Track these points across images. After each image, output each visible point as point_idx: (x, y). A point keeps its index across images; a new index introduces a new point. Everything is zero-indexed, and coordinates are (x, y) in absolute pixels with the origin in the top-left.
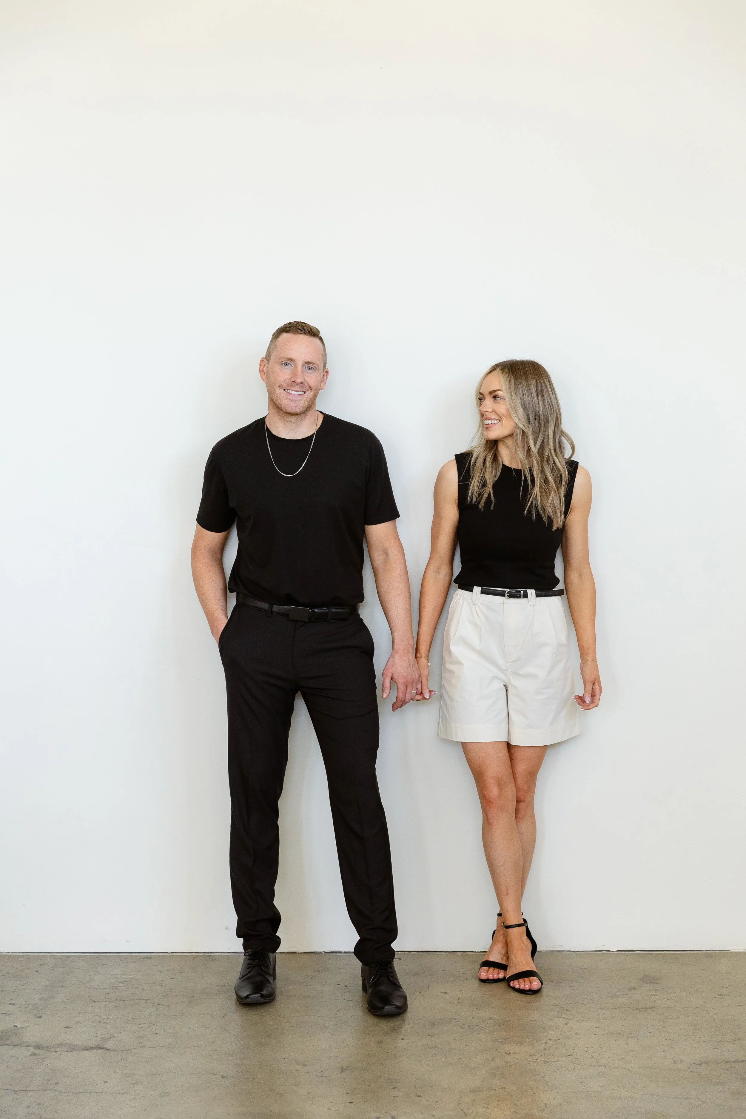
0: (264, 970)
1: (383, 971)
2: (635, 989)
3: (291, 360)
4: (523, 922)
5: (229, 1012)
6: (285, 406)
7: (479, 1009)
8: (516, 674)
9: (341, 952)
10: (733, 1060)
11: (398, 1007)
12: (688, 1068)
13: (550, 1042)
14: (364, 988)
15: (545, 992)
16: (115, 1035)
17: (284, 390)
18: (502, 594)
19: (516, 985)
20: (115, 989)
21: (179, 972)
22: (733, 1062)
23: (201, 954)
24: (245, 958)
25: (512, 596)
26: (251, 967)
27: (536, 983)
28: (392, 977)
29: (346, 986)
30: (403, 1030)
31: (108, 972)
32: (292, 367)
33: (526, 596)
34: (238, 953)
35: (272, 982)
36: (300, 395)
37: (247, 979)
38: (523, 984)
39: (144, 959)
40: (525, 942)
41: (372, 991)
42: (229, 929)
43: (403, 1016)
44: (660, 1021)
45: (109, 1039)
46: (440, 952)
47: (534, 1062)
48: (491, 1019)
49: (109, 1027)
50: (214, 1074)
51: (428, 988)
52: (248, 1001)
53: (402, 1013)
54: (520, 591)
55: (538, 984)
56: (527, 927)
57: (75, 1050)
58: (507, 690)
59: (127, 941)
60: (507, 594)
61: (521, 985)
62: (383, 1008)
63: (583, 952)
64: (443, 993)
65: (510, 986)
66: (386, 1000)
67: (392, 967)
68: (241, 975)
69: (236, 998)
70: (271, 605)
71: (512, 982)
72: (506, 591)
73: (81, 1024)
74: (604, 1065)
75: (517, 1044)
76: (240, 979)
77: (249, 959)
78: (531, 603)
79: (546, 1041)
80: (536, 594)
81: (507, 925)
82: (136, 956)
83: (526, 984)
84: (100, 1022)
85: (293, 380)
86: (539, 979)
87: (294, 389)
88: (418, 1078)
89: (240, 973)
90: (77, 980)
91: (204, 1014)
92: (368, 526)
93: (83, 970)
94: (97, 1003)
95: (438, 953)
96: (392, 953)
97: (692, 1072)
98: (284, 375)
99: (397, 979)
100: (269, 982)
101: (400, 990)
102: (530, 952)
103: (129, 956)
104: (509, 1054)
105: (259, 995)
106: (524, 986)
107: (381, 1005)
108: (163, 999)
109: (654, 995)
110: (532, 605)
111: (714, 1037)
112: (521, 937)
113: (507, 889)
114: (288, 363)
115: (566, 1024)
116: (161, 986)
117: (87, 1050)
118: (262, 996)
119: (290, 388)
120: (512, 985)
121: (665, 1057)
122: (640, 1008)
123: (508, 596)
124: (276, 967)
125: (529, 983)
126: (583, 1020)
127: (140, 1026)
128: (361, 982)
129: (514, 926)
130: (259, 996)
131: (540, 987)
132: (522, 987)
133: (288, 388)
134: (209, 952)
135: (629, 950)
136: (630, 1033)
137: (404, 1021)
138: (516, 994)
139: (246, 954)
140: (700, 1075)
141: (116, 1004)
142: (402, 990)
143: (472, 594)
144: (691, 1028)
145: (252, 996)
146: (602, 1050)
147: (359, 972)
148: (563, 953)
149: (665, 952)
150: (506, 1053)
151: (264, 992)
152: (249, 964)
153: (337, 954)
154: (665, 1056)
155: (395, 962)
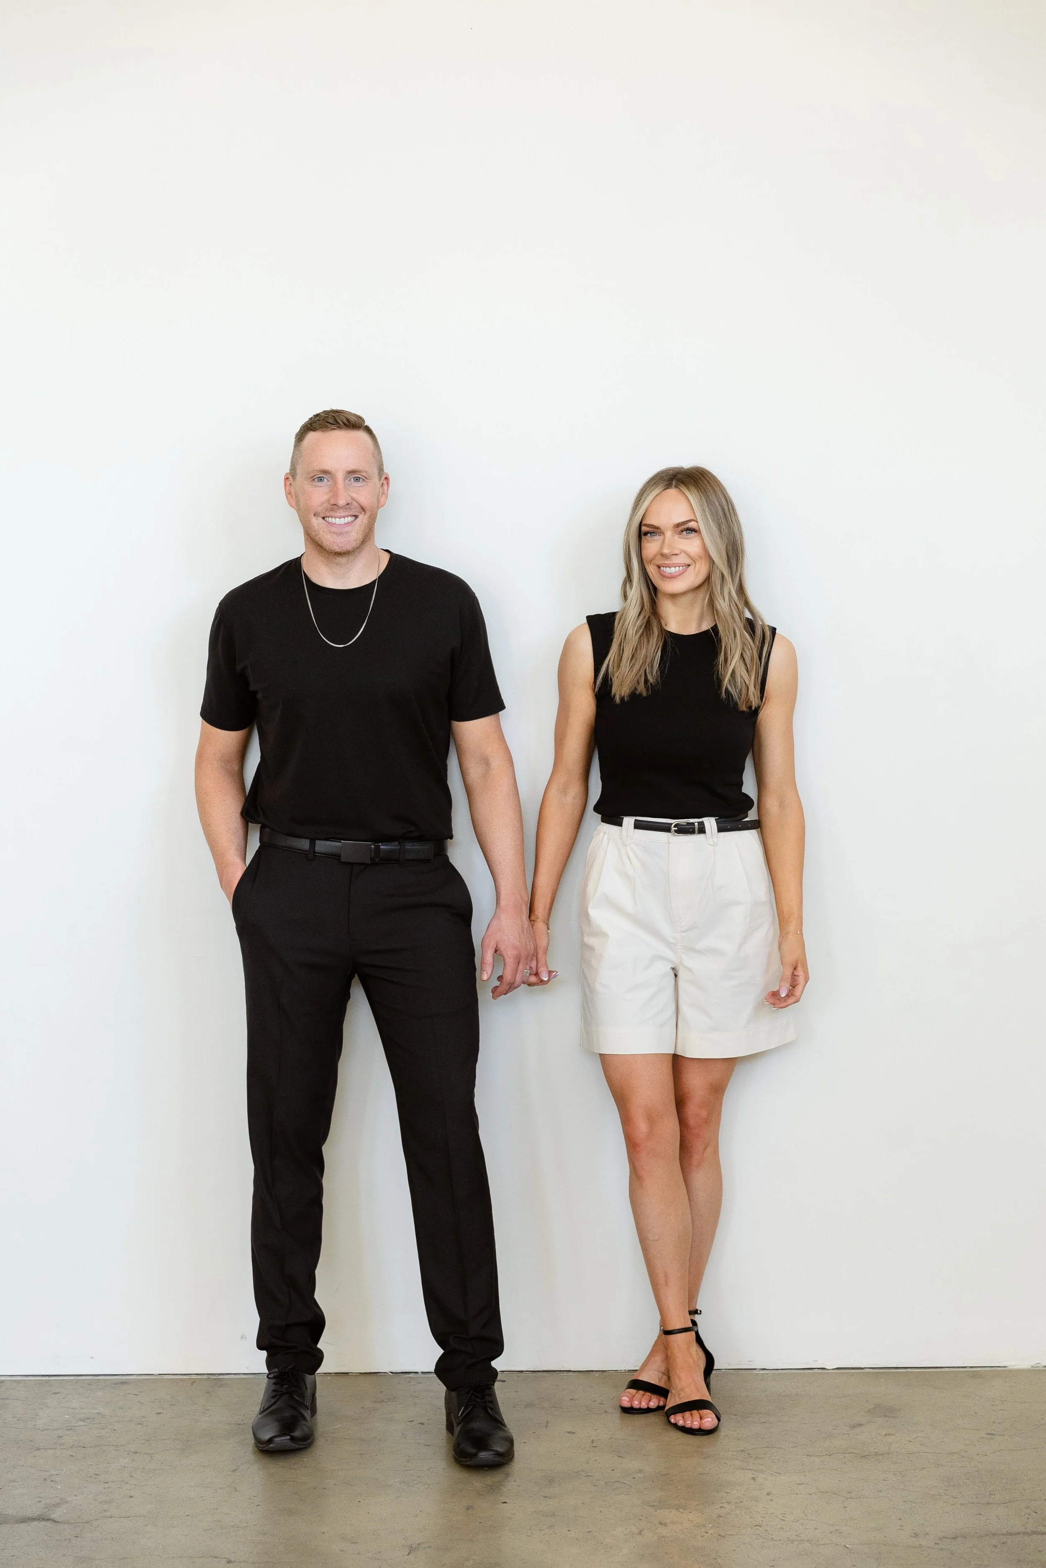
0: (297, 1400)
1: (478, 1400)
2: (860, 1425)
3: (326, 472)
4: (691, 1325)
5: (243, 1464)
6: (328, 543)
7: (622, 1457)
8: (691, 950)
9: (417, 1373)
10: (1004, 1532)
11: (499, 1454)
12: (936, 1544)
13: (726, 1506)
14: (450, 1427)
15: (723, 1431)
16: (68, 1499)
17: (323, 518)
18: (666, 828)
19: (678, 1421)
20: (71, 1429)
21: (169, 1403)
22: (1003, 1534)
23: (205, 1377)
24: (269, 1383)
25: (682, 830)
26: (277, 1395)
27: (710, 1419)
28: (492, 1409)
29: (422, 1424)
30: (505, 1490)
31: (62, 1405)
32: (329, 483)
33: (702, 830)
34: (261, 1375)
35: (309, 1419)
36: (348, 524)
37: (271, 1413)
38: (691, 1420)
39: (116, 1384)
40: (695, 1356)
41: (460, 1430)
42: (246, 1339)
43: (507, 1469)
44: (896, 1473)
45: (58, 1505)
46: (568, 1372)
47: (703, 1536)
48: (640, 1471)
49: (59, 1487)
50: (216, 1557)
51: (547, 1427)
52: (271, 1448)
53: (506, 1464)
54: (693, 824)
55: (712, 1421)
56: (697, 1333)
57: (5, 1523)
58: (676, 976)
59: (92, 1358)
60: (673, 829)
61: (686, 1421)
62: (476, 1455)
63: (784, 1371)
64: (569, 1433)
65: (670, 1422)
66: (481, 1443)
67: (492, 1395)
68: (262, 1409)
69: (255, 1443)
70: (313, 842)
71: (672, 1416)
72: (671, 824)
73: (16, 1483)
74: (808, 1541)
75: (677, 1509)
76: (260, 1414)
77: (274, 1384)
78: (710, 841)
79: (721, 1505)
80: (717, 827)
81: (666, 1330)
82: (105, 1380)
83: (694, 1420)
84: (45, 1480)
85: (333, 502)
86: (714, 1413)
87: (338, 514)
88: (526, 1561)
89: (260, 1406)
90: (13, 1417)
91: (204, 1467)
92: (455, 722)
93: (24, 1402)
94: (42, 1451)
95: (565, 1374)
96: (494, 1373)
97: (941, 1550)
98: (319, 495)
99: (498, 1412)
100: (304, 1418)
101: (500, 1429)
102: (703, 1371)
103: (94, 1380)
104: (665, 1525)
105: (288, 1437)
106: (692, 1422)
107: (473, 1451)
108: (143, 1444)
109: (889, 1434)
110: (712, 843)
111: (977, 1497)
112: (688, 1349)
113: (666, 1276)
114: (323, 477)
115: (754, 1479)
116: (141, 1426)
117: (24, 1522)
118: (293, 1439)
119: (332, 514)
120: (673, 1421)
121: (901, 1528)
122: (866, 1454)
123: (676, 831)
124: (317, 1395)
125: (699, 1419)
126: (780, 1473)
127: (106, 1485)
128: (445, 1418)
129: (678, 1331)
130: (287, 1439)
131: (716, 1425)
132: (688, 1424)
133: (328, 514)
134: (217, 1374)
135: (854, 1367)
136: (850, 1492)
137: (507, 1475)
138: (680, 1435)
139: (269, 1376)
140: (953, 1554)
141: (71, 1453)
142: (506, 1428)
143: (621, 830)
144: (943, 1484)
145: (277, 1439)
146: (806, 1518)
147: (441, 1403)
148: (754, 1372)
149: (909, 1370)
150: (661, 1523)
151: (297, 1434)
152: (274, 1391)
153: (411, 1375)
154: (902, 1526)
155: (497, 1385)
